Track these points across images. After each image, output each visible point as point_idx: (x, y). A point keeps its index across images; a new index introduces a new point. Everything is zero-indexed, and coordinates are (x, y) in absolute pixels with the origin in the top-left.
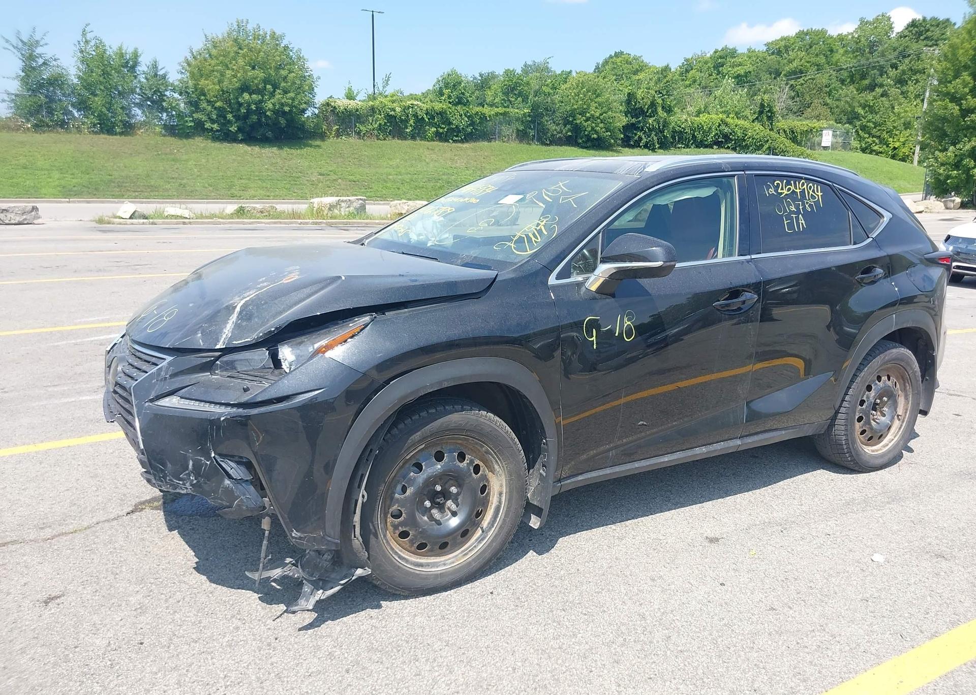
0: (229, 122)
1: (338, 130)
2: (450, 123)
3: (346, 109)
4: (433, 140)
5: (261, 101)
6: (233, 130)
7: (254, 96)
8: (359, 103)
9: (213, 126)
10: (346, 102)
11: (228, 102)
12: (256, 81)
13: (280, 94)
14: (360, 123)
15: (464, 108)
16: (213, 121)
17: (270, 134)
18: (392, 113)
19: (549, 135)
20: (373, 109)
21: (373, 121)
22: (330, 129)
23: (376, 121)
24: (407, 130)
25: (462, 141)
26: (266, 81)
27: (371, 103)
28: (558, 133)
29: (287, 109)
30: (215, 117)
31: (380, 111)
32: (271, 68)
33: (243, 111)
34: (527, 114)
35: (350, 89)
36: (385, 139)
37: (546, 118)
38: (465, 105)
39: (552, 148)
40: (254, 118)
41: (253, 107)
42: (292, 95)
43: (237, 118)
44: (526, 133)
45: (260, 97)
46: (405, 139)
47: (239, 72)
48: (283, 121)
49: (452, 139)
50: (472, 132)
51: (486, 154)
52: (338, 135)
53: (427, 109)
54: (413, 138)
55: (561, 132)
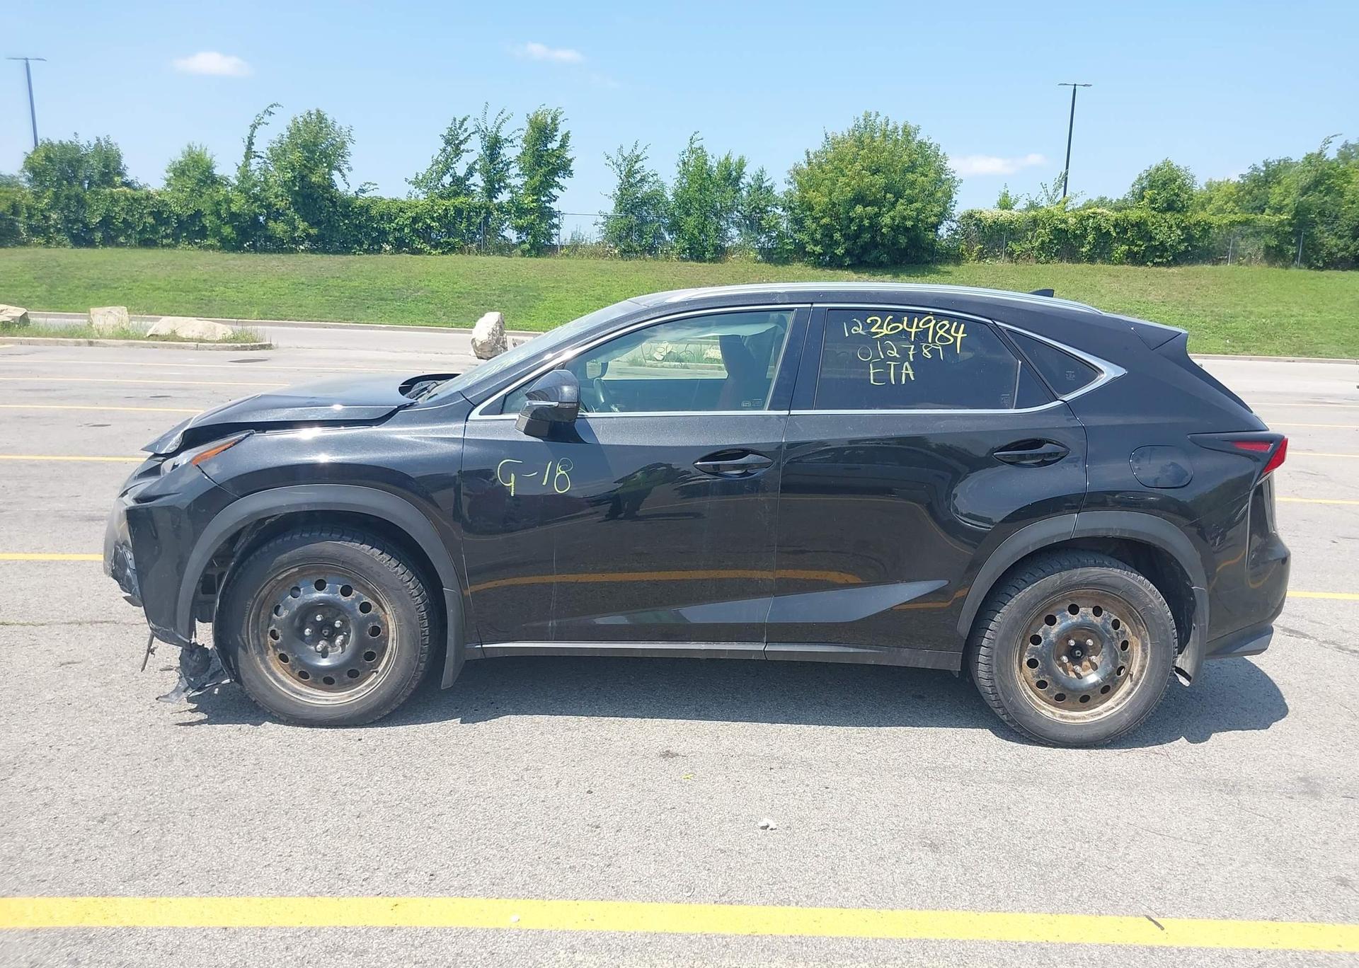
0: (837, 243)
1: (981, 251)
2: (1151, 238)
3: (995, 222)
4: (1122, 263)
5: (877, 215)
6: (838, 253)
7: (869, 209)
8: (1015, 213)
9: (815, 249)
10: (997, 212)
11: (837, 217)
12: (874, 190)
13: (903, 204)
14: (1014, 240)
15: (1177, 216)
16: (816, 243)
17: (885, 258)
18: (1063, 226)
19: (1324, 253)
20: (1035, 221)
21: (1033, 237)
22: (970, 250)
23: (1038, 237)
24: (1084, 250)
25: (1168, 264)
26: (887, 189)
27: (1033, 213)
28: (1340, 250)
29: (909, 224)
30: (818, 236)
31: (1044, 224)
32: (895, 172)
33: (854, 227)
34: (1286, 222)
35: (1006, 195)
36: (1048, 262)
37: (1321, 228)
38: (1179, 212)
39: (1326, 273)
40: (867, 236)
41: (866, 222)
42: (918, 205)
43: (846, 237)
44: (1281, 250)
45: (876, 209)
46: (1079, 261)
47: (854, 179)
48: (903, 240)
49: (1152, 261)
50: (1186, 251)
51: (1203, 282)
52: (981, 256)
53: (1116, 220)
54: (1091, 259)
55: (1346, 248)
